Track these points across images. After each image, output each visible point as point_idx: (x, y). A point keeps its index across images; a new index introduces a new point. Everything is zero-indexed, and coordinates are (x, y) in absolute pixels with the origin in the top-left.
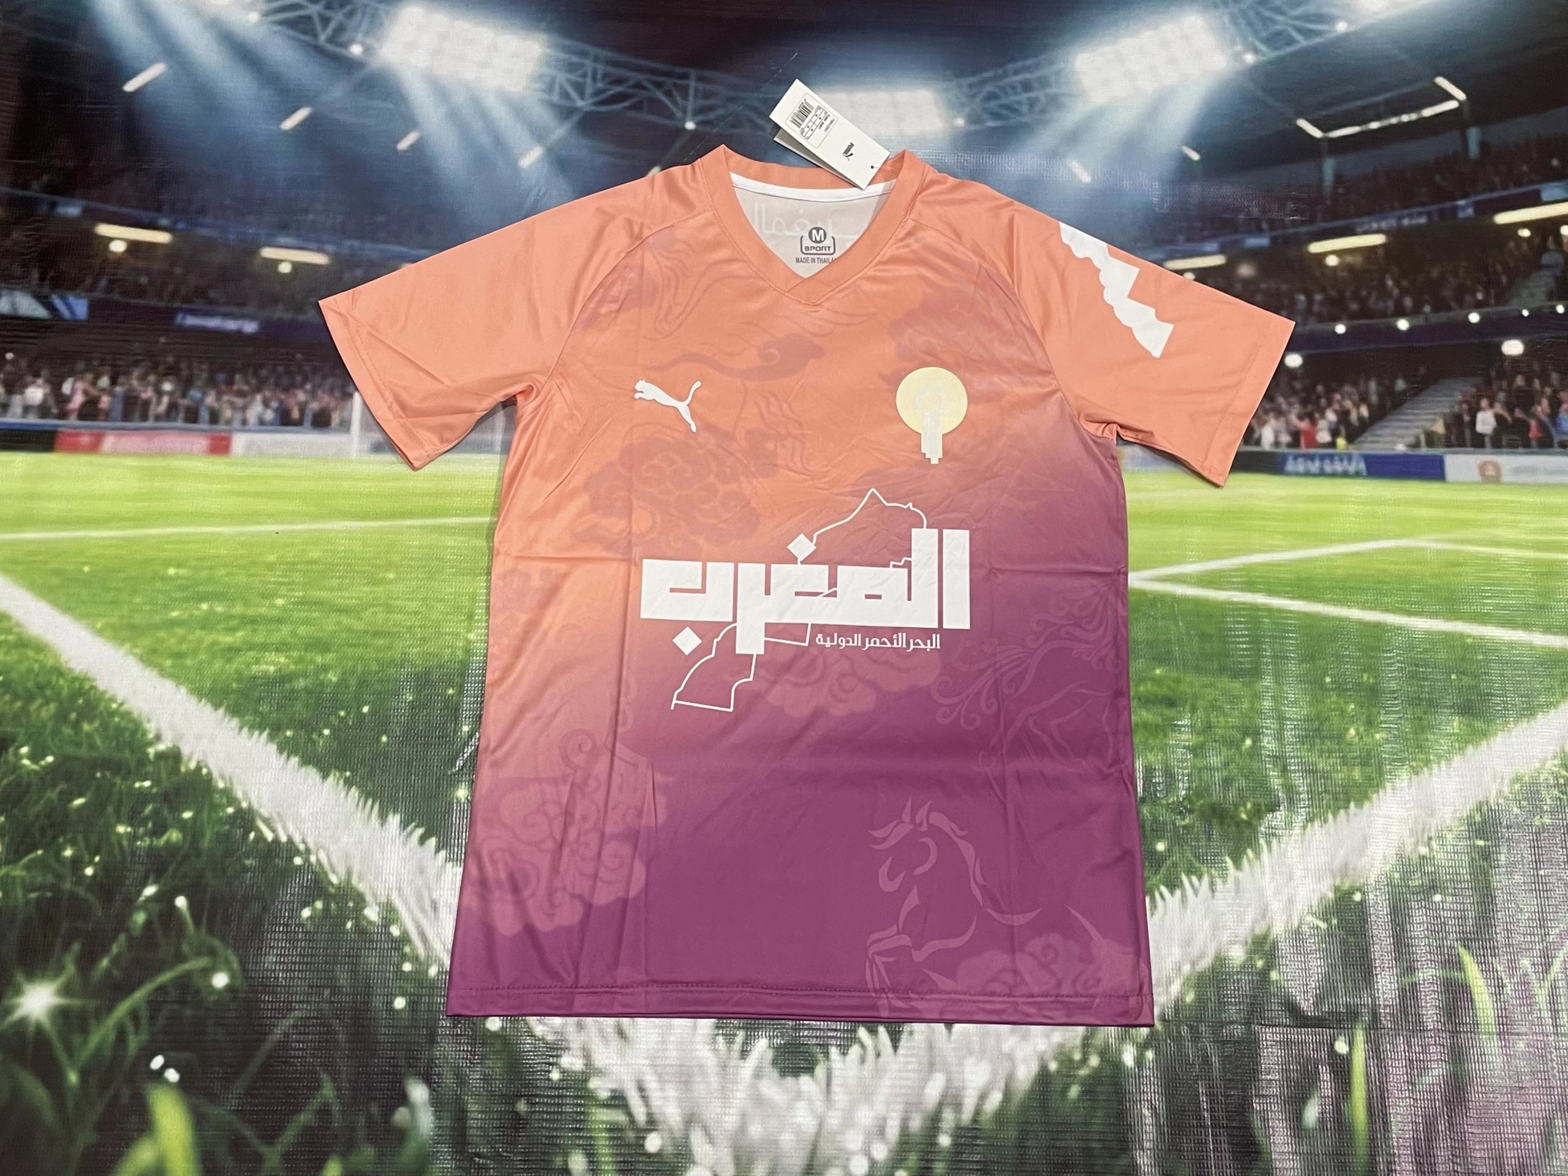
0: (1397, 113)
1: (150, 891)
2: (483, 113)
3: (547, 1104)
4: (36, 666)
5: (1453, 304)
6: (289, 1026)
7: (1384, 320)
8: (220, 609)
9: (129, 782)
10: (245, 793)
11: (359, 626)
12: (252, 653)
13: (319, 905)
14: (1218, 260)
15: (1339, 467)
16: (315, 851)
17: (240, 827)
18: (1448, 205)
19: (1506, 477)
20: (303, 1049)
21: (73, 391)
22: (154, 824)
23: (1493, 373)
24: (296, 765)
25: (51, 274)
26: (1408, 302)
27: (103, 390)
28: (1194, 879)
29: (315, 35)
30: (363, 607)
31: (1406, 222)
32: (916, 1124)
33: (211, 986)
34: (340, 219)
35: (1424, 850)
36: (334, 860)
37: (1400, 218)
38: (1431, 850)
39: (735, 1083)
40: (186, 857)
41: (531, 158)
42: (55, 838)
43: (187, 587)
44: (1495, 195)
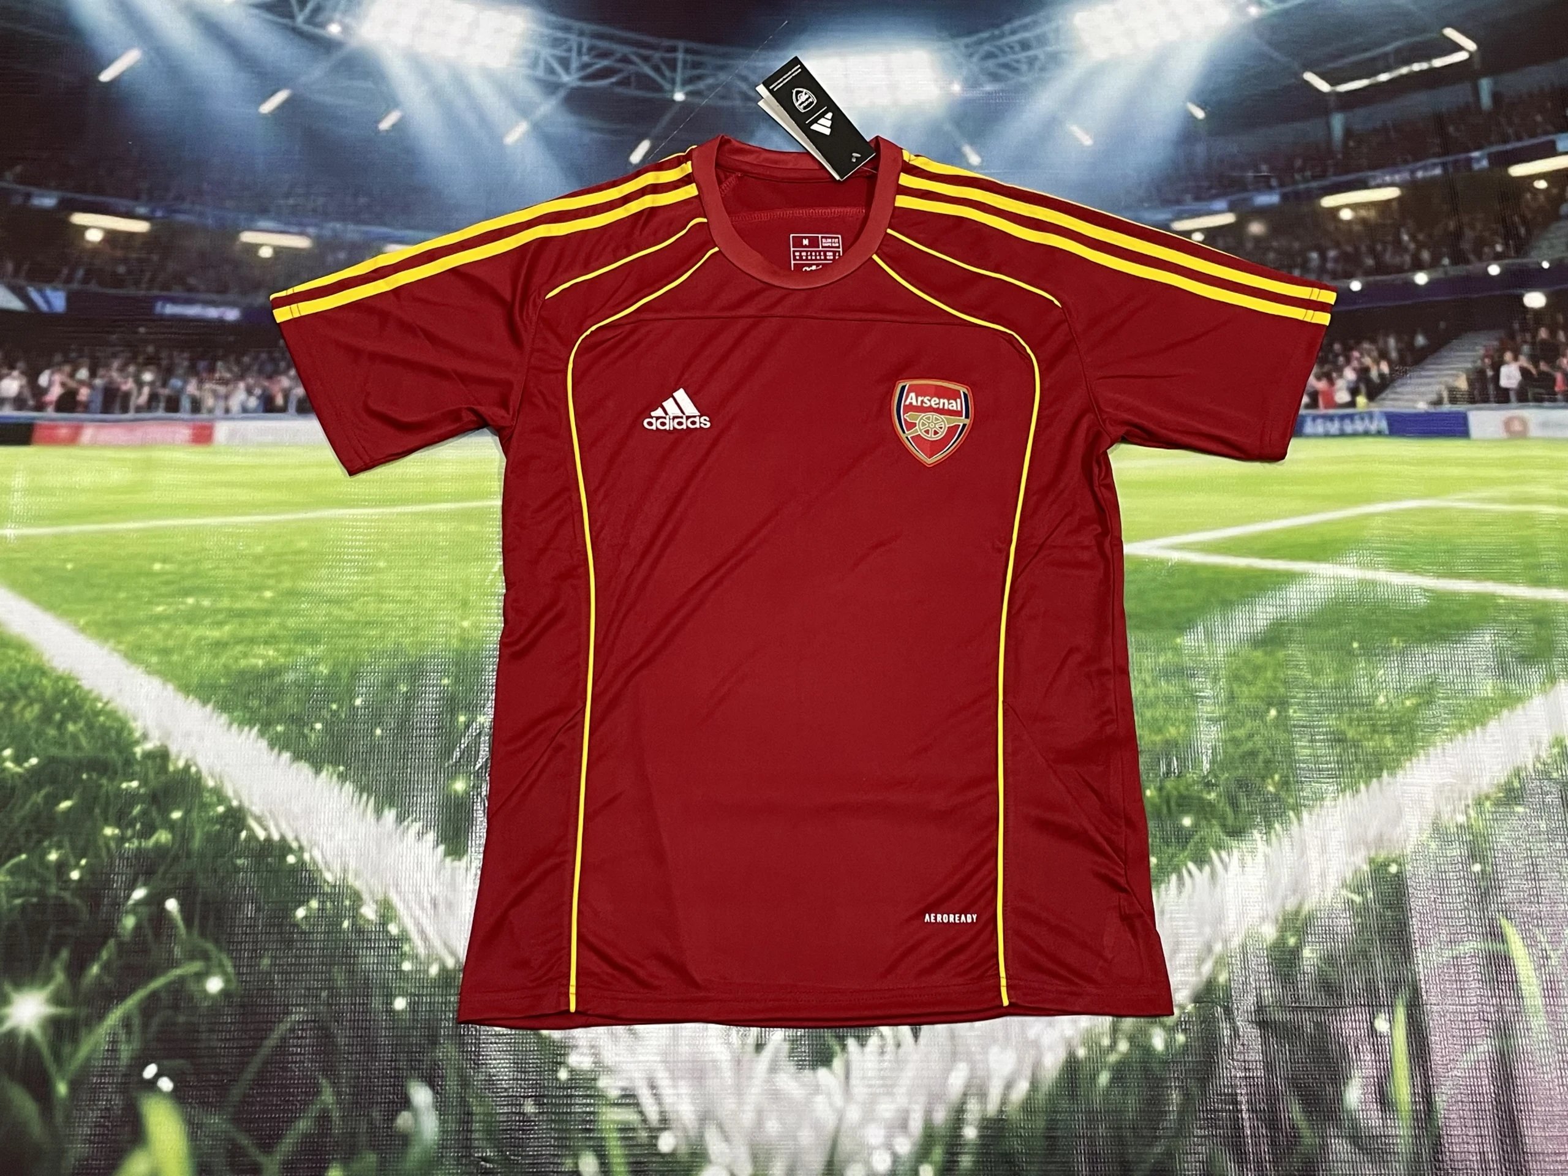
0: (1408, 62)
1: (139, 894)
2: (466, 90)
3: (555, 1104)
4: (18, 666)
5: (1472, 257)
6: (286, 1030)
7: (1401, 275)
8: (206, 603)
9: (115, 783)
10: (235, 791)
11: (350, 616)
12: (239, 648)
13: (314, 904)
14: (1228, 218)
15: (1359, 426)
16: (309, 848)
17: (232, 825)
18: (1462, 156)
19: (1534, 431)
20: (300, 1054)
21: (51, 383)
22: (142, 824)
23: (1516, 326)
24: (288, 759)
25: (26, 267)
26: (1426, 255)
27: (82, 383)
28: (1224, 854)
29: (292, 17)
30: (356, 597)
31: (1420, 174)
32: (940, 1116)
33: (205, 991)
34: (321, 201)
35: (1461, 819)
36: (329, 858)
37: (1413, 172)
38: (1468, 817)
39: (750, 1078)
40: (176, 858)
41: (516, 134)
42: (40, 842)
43: (173, 582)
44: (1509, 147)
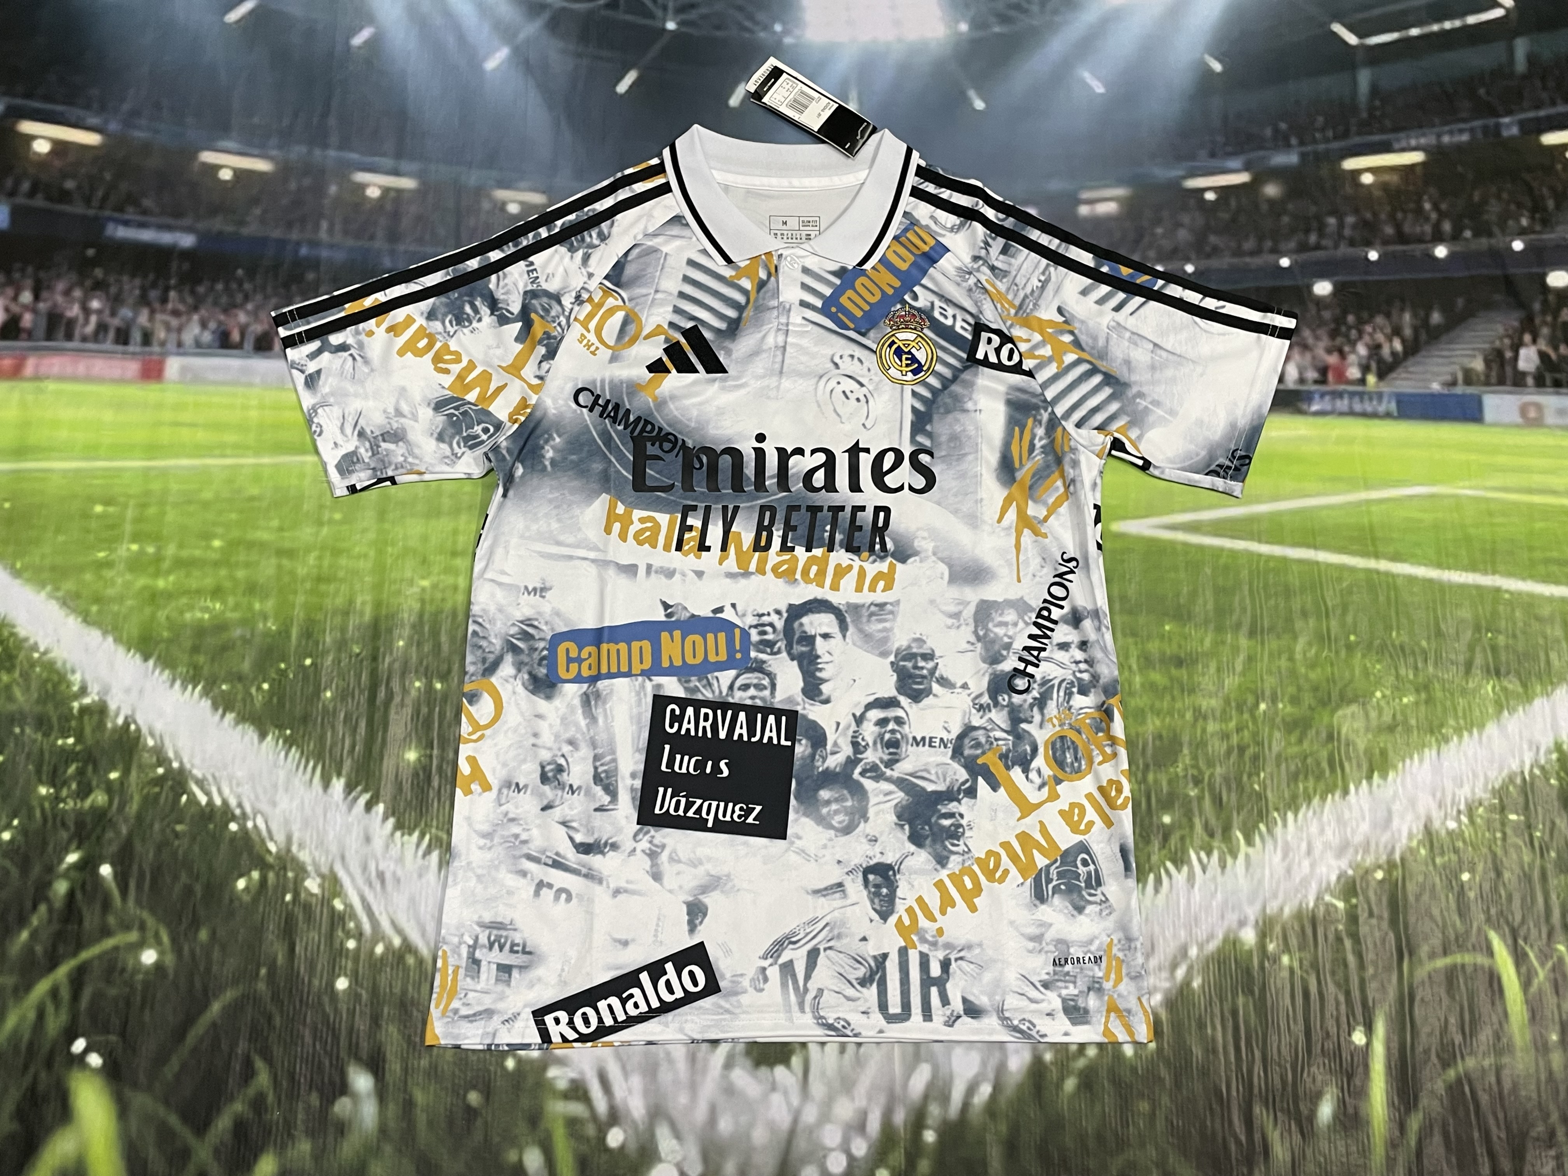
0: (1439, 20)
1: (72, 858)
2: (445, 9)
5: (1496, 230)
7: (1423, 246)
8: (150, 550)
9: (52, 737)
10: (176, 753)
12: (184, 600)
13: (255, 875)
14: (1242, 178)
15: (1368, 406)
16: (252, 817)
17: (171, 789)
18: (1491, 122)
19: (1550, 419)
22: (79, 784)
23: (1537, 306)
24: (233, 720)
26: (1447, 227)
27: (26, 307)
28: (1203, 855)
30: (307, 549)
31: (1446, 139)
32: (900, 1117)
33: (138, 964)
34: (286, 121)
35: (1452, 825)
36: (274, 828)
37: (1439, 136)
38: (1460, 824)
39: (705, 1071)
40: (112, 821)
41: (496, 60)
43: (115, 527)
44: (1542, 113)
